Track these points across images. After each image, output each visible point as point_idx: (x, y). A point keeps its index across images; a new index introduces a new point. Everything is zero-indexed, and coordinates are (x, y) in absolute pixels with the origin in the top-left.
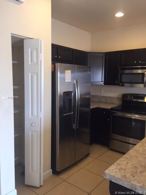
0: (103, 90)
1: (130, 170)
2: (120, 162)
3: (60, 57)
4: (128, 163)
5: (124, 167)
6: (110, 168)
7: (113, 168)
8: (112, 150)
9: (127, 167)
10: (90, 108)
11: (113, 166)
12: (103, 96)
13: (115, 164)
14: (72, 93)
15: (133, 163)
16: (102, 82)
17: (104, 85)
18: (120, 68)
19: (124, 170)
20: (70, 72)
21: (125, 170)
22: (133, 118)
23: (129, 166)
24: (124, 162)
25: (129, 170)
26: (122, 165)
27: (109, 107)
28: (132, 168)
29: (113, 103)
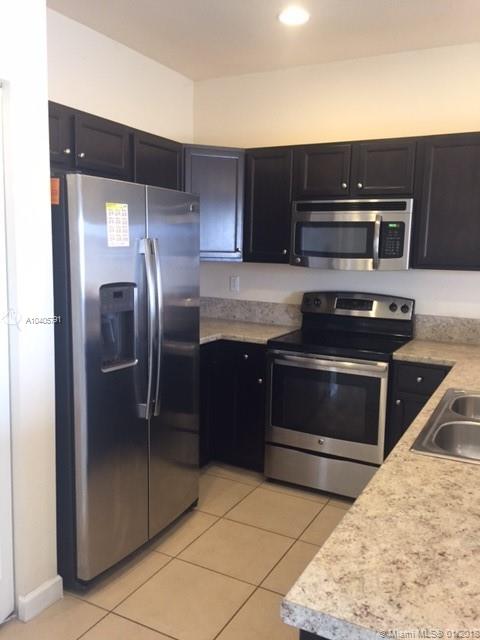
0: (238, 279)
1: (381, 580)
2: (339, 549)
3: (82, 155)
4: (363, 547)
5: (354, 568)
6: (305, 578)
7: (315, 580)
8: (271, 481)
9: (365, 567)
10: (198, 341)
11: (311, 567)
12: (238, 301)
13: (318, 559)
14: (136, 290)
15: (383, 546)
16: (237, 250)
17: (244, 261)
18: (295, 204)
19: (357, 582)
20: (126, 209)
21: (360, 579)
22: (333, 370)
23: (373, 560)
24: (353, 546)
25: (377, 579)
26: (344, 561)
27: (261, 337)
28: (387, 571)
29: (272, 325)
